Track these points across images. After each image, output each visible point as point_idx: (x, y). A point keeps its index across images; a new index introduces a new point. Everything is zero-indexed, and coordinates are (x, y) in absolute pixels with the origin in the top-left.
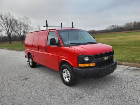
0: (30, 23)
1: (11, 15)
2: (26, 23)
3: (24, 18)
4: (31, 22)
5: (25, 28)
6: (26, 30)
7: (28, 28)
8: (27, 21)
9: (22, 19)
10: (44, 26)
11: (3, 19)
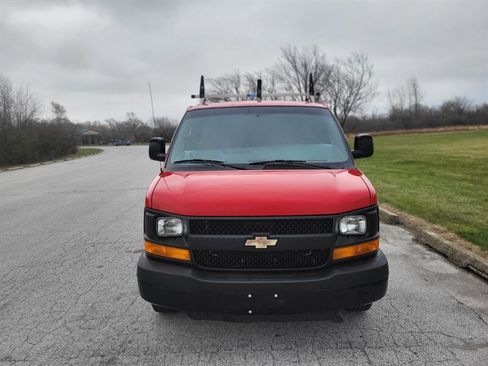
0: (370, 74)
1: (321, 55)
2: (356, 77)
3: (353, 60)
4: (373, 70)
5: (351, 94)
6: (352, 98)
7: (361, 91)
8: (360, 68)
9: (345, 64)
10: (193, 97)
11: (296, 69)
